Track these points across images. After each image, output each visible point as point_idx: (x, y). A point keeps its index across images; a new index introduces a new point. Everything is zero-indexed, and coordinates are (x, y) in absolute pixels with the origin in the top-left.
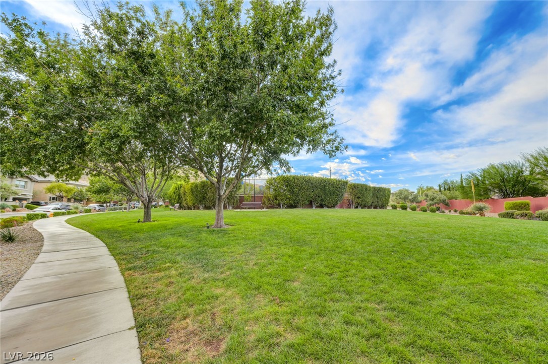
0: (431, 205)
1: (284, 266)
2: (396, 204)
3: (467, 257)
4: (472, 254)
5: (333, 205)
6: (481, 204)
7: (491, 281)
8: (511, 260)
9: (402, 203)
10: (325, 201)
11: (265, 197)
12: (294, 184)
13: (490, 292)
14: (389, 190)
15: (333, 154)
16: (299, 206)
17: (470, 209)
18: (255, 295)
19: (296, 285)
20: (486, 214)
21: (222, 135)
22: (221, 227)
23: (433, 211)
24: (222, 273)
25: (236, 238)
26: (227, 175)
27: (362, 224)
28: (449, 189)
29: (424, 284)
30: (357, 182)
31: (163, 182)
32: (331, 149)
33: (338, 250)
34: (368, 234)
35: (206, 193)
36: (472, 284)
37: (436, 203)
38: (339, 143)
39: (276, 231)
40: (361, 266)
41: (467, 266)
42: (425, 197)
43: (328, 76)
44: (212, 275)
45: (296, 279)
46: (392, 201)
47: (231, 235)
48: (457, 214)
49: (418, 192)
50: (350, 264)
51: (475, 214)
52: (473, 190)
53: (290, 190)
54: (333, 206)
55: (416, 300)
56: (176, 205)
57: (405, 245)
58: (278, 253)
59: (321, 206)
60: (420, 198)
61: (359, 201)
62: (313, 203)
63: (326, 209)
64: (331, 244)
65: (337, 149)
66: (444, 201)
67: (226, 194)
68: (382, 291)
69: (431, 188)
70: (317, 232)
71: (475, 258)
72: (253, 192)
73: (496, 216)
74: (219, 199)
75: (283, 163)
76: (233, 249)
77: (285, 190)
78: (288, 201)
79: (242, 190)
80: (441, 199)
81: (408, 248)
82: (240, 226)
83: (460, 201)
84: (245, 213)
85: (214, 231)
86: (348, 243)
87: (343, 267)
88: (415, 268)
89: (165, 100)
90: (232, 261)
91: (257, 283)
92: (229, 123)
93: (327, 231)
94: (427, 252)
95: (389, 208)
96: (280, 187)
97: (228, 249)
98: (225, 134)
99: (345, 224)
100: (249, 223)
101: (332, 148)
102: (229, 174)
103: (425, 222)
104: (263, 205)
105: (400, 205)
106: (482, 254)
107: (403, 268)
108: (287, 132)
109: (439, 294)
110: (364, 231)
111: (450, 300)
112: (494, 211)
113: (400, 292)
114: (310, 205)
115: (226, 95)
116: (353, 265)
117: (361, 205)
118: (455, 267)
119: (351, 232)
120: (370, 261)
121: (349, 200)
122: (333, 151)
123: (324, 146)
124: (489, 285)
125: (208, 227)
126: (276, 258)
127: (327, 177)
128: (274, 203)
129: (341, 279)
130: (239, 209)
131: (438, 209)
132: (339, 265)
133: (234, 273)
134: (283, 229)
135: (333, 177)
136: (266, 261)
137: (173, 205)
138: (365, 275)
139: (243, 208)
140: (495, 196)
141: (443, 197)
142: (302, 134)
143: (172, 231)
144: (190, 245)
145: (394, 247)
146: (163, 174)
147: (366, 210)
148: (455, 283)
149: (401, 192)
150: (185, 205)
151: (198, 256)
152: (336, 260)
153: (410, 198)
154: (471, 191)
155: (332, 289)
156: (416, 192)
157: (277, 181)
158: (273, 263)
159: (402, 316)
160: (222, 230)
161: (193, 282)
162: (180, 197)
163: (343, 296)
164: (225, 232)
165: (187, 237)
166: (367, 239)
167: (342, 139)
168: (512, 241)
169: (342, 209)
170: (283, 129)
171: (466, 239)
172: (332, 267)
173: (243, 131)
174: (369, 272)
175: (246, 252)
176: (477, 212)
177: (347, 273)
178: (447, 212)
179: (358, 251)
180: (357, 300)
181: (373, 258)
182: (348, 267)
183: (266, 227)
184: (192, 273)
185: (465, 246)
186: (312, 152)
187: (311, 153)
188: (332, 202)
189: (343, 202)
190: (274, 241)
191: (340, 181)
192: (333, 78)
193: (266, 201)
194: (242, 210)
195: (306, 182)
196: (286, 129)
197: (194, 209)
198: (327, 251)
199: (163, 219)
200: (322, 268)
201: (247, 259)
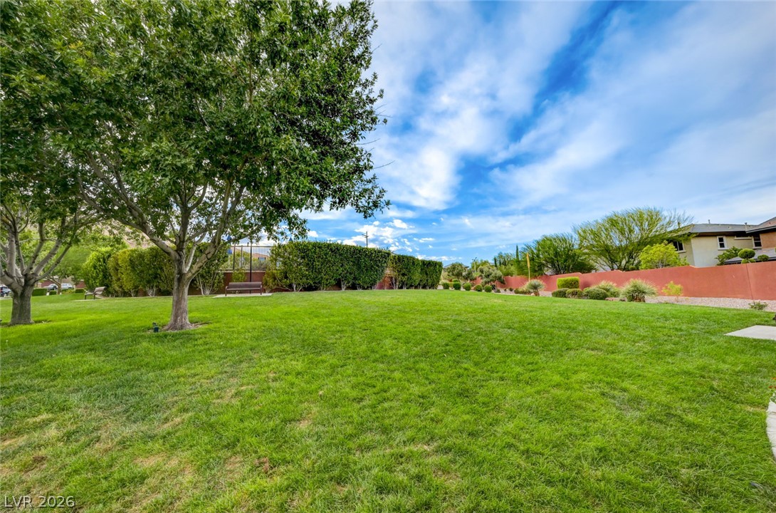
0: (486, 283)
1: (288, 393)
2: (448, 282)
3: (530, 352)
4: (533, 347)
5: (369, 285)
6: (535, 282)
7: (558, 385)
8: (572, 352)
9: (455, 281)
10: (360, 279)
11: (268, 274)
12: (313, 254)
13: (558, 402)
14: (440, 265)
15: (370, 211)
16: (322, 288)
17: (525, 287)
18: (225, 460)
19: (304, 426)
20: (540, 293)
21: (178, 167)
22: (182, 327)
23: (488, 290)
24: (166, 420)
25: (207, 347)
26: (197, 239)
27: (407, 312)
28: (505, 264)
29: (486, 400)
30: (402, 253)
31: (62, 248)
32: (366, 204)
33: (373, 356)
34: (415, 327)
35: (161, 269)
36: (538, 392)
37: (491, 280)
38: (378, 197)
39: (281, 330)
40: (405, 380)
41: (530, 367)
42: (480, 274)
43: (364, 97)
44: (142, 429)
45: (304, 415)
46: (443, 279)
47: (200, 342)
48: (513, 294)
49: (473, 267)
50: (389, 378)
51: (530, 293)
52: (529, 265)
53: (308, 264)
54: (370, 287)
55: (476, 429)
56: (97, 289)
57: (460, 341)
58: (280, 369)
59: (353, 287)
60: (476, 274)
61: (405, 279)
62: (342, 283)
63: (361, 290)
64: (364, 347)
65: (376, 205)
66: (499, 278)
67: (193, 271)
68: (432, 420)
69: (486, 263)
70: (345, 328)
71: (537, 353)
72: (247, 267)
73: (549, 294)
74: (179, 280)
75: (292, 223)
76: (198, 370)
77: (300, 264)
78: (304, 280)
79: (229, 263)
80: (497, 275)
81: (464, 345)
82: (218, 325)
83: (516, 278)
84: (233, 301)
85: (166, 336)
86: (388, 342)
87: (379, 386)
88: (473, 376)
89: (53, 88)
90: (191, 394)
91: (234, 433)
92: (193, 148)
93: (359, 326)
94: (485, 350)
95: (441, 287)
96: (293, 259)
97: (188, 369)
98: (184, 166)
99: (384, 313)
100: (236, 318)
101: (369, 203)
102: (202, 238)
103: (482, 307)
104: (265, 288)
105: (453, 283)
106: (545, 347)
107: (459, 377)
108: (298, 172)
109: (504, 413)
110: (409, 323)
111: (516, 421)
112: (547, 290)
113: (457, 417)
114: (338, 286)
115: (191, 98)
116: (393, 380)
117: (406, 285)
118: (519, 369)
119: (393, 325)
120: (417, 371)
121: (392, 278)
122: (370, 208)
123: (357, 200)
124: (557, 392)
125: (156, 330)
126: (275, 380)
127: (363, 246)
128: (282, 284)
129: (375, 407)
130: (223, 293)
131: (494, 287)
132: (373, 382)
133: (191, 418)
134: (293, 326)
135: (371, 246)
136: (256, 386)
137: (92, 289)
138: (410, 394)
139: (230, 292)
140: (548, 271)
141: (499, 273)
142: (323, 177)
143: (75, 342)
144: (108, 367)
145: (447, 345)
146: (61, 234)
147: (412, 291)
148: (521, 393)
149: (454, 267)
150: (117, 288)
151: (119, 391)
152: (370, 374)
153: (464, 274)
154: (526, 266)
155: (362, 428)
156: (470, 266)
157: (289, 250)
158: (269, 388)
159: (461, 460)
160: (183, 334)
161: (95, 452)
162: (106, 275)
163: (377, 437)
164: (189, 337)
165: (107, 350)
166: (414, 335)
167: (382, 191)
168: (570, 328)
169: (381, 291)
170: (292, 167)
171: (524, 327)
172: (363, 387)
173: (225, 167)
174: (415, 390)
175: (221, 373)
176: (532, 291)
177: (385, 394)
178: (502, 290)
179: (401, 355)
180: (397, 440)
181: (422, 365)
182: (387, 383)
183: (265, 323)
184: (97, 429)
185: (526, 338)
186: (339, 209)
187: (337, 209)
188: (368, 281)
189: (384, 281)
190: (276, 347)
191: (380, 252)
192: (372, 101)
193: (270, 281)
194: (228, 295)
195: (332, 252)
196: (297, 168)
197: (136, 296)
198: (358, 360)
199: (63, 316)
200: (347, 390)
201: (222, 386)
